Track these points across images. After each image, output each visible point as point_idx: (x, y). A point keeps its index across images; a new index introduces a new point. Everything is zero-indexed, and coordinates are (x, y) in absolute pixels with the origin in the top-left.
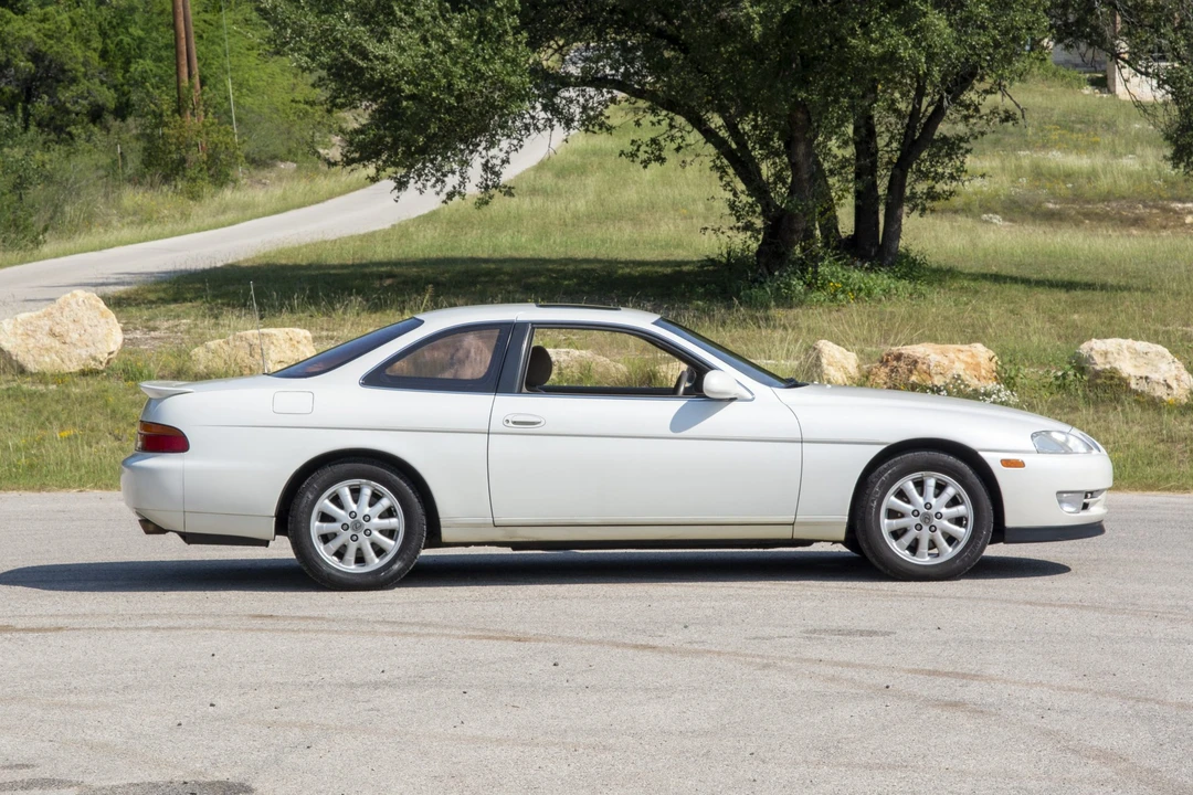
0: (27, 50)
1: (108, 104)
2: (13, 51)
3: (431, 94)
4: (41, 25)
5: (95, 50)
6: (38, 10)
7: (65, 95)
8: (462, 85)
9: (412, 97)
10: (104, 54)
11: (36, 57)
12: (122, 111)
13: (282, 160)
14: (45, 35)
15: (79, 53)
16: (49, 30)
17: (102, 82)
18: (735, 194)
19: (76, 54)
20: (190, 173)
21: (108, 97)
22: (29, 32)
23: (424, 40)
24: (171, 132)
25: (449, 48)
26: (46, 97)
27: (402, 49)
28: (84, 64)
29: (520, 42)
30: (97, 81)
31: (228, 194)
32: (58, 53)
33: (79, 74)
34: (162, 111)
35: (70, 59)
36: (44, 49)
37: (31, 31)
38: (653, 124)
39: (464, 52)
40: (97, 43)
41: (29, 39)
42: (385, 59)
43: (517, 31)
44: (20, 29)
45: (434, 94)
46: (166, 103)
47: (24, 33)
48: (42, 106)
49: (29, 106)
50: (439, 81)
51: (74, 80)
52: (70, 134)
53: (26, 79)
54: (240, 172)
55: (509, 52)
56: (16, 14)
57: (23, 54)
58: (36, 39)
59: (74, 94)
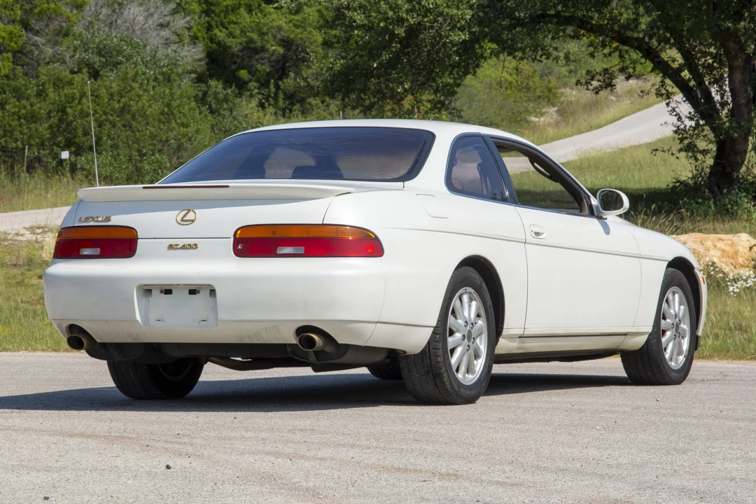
0: (279, 36)
2: (266, 38)
3: (379, 24)
11: (287, 43)
14: (295, 26)
16: (297, 20)
18: (680, 119)
22: (281, 22)
26: (292, 75)
32: (301, 39)
35: (311, 43)
36: (292, 36)
37: (282, 23)
38: (605, 56)
41: (280, 28)
44: (273, 20)
47: (275, 24)
48: (289, 83)
49: (280, 83)
50: (386, 13)
52: (309, 104)
53: (277, 62)
57: (274, 40)
58: (285, 27)
59: (315, 71)
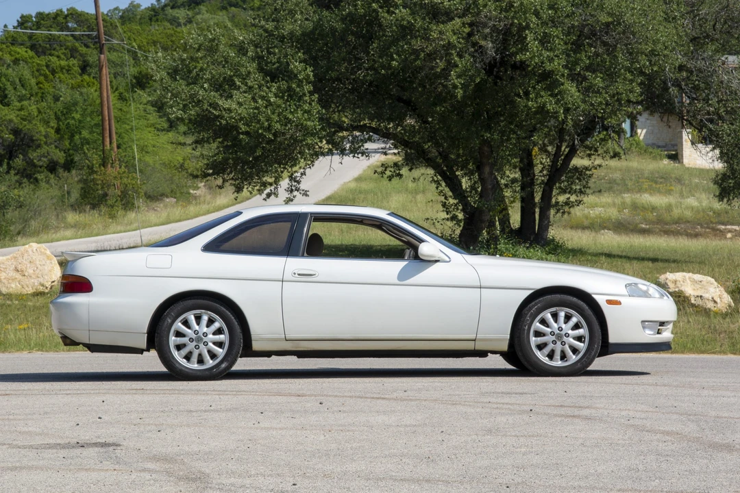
0: (10, 128)
1: (59, 160)
3: (258, 132)
4: (18, 113)
5: (52, 128)
6: (18, 104)
7: (33, 155)
8: (278, 126)
9: (247, 133)
10: (58, 131)
11: (16, 132)
12: (69, 165)
13: (167, 197)
14: (22, 119)
15: (42, 129)
16: (24, 115)
17: (56, 147)
18: (446, 198)
19: (40, 130)
20: (109, 202)
21: (60, 156)
22: (11, 116)
23: (253, 98)
24: (98, 177)
25: (270, 104)
26: (21, 156)
27: (240, 104)
28: (46, 136)
29: (313, 101)
30: (53, 146)
31: (132, 215)
32: (29, 129)
33: (42, 142)
34: (93, 165)
35: (37, 133)
36: (20, 127)
37: (13, 117)
39: (279, 106)
40: (53, 124)
41: (11, 121)
42: (230, 110)
43: (311, 93)
44: (6, 115)
45: (260, 131)
46: (96, 159)
47: (8, 118)
48: (19, 161)
49: (11, 162)
51: (39, 146)
52: (36, 179)
53: (9, 145)
54: (140, 202)
55: (306, 107)
56: (4, 106)
57: (7, 130)
58: (16, 121)
59: (39, 154)
